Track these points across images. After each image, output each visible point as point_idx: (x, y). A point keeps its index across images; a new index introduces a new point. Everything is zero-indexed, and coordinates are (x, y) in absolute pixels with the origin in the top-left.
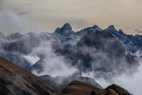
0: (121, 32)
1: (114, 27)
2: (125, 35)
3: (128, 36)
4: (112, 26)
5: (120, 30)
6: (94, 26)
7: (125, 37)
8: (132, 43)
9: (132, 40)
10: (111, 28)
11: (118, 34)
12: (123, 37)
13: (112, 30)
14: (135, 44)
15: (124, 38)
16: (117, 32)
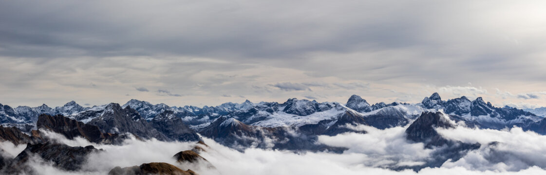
0: (489, 105)
1: (482, 99)
2: (493, 108)
3: (496, 109)
4: (480, 98)
5: (489, 103)
6: (462, 97)
7: (493, 110)
8: (500, 117)
9: (500, 113)
10: (479, 100)
11: (486, 106)
12: (491, 109)
13: (480, 103)
14: (503, 118)
15: (491, 111)
16: (485, 104)
